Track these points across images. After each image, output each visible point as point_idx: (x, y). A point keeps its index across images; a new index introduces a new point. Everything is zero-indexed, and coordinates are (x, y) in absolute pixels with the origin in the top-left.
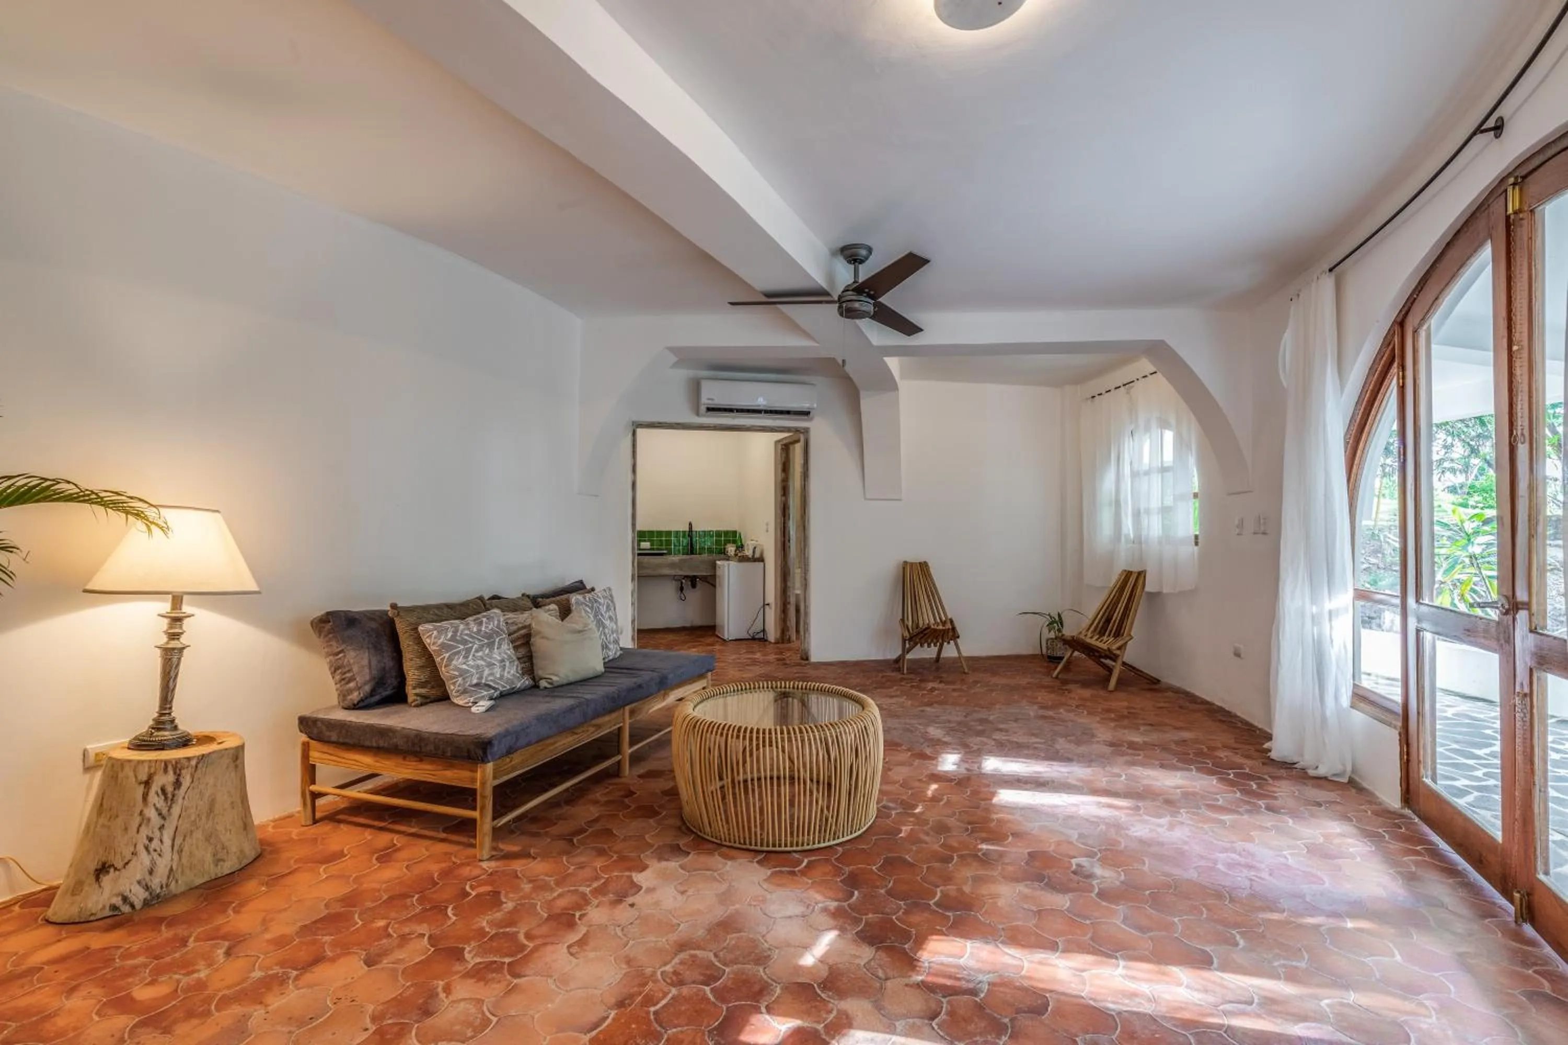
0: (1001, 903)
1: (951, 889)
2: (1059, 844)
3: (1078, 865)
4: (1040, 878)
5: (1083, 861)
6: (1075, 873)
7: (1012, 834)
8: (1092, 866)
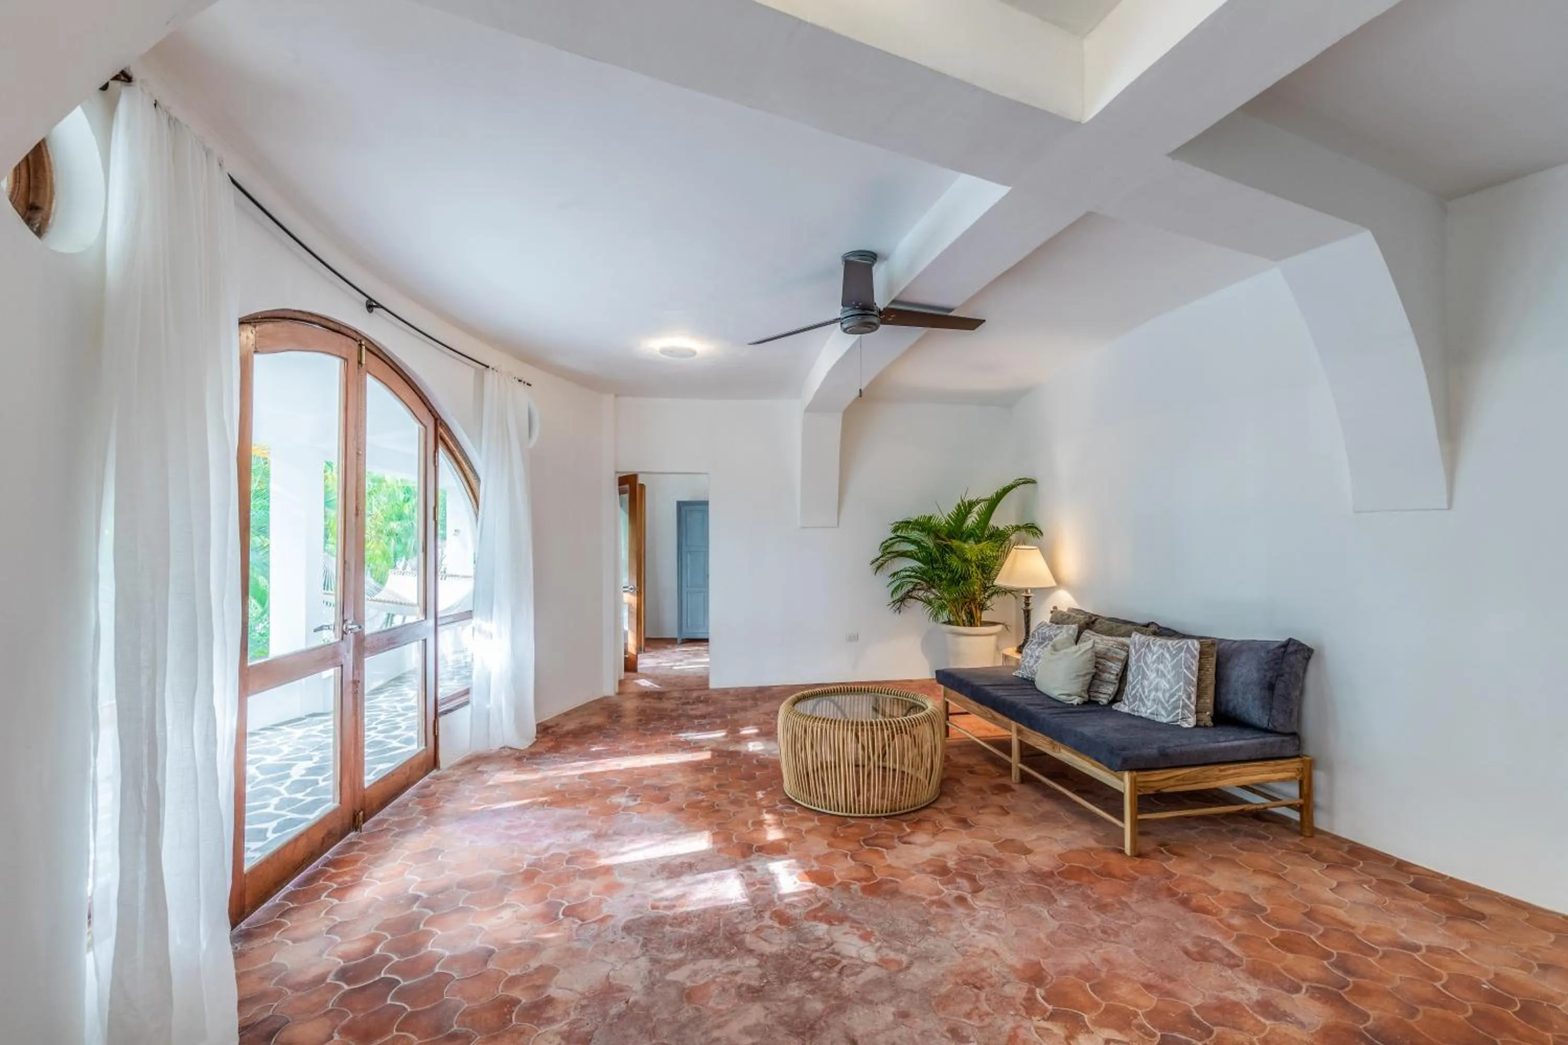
0: (680, 775)
1: (709, 774)
2: (648, 810)
3: (635, 800)
4: (660, 789)
5: (631, 803)
6: (638, 796)
7: (683, 809)
8: (627, 802)
